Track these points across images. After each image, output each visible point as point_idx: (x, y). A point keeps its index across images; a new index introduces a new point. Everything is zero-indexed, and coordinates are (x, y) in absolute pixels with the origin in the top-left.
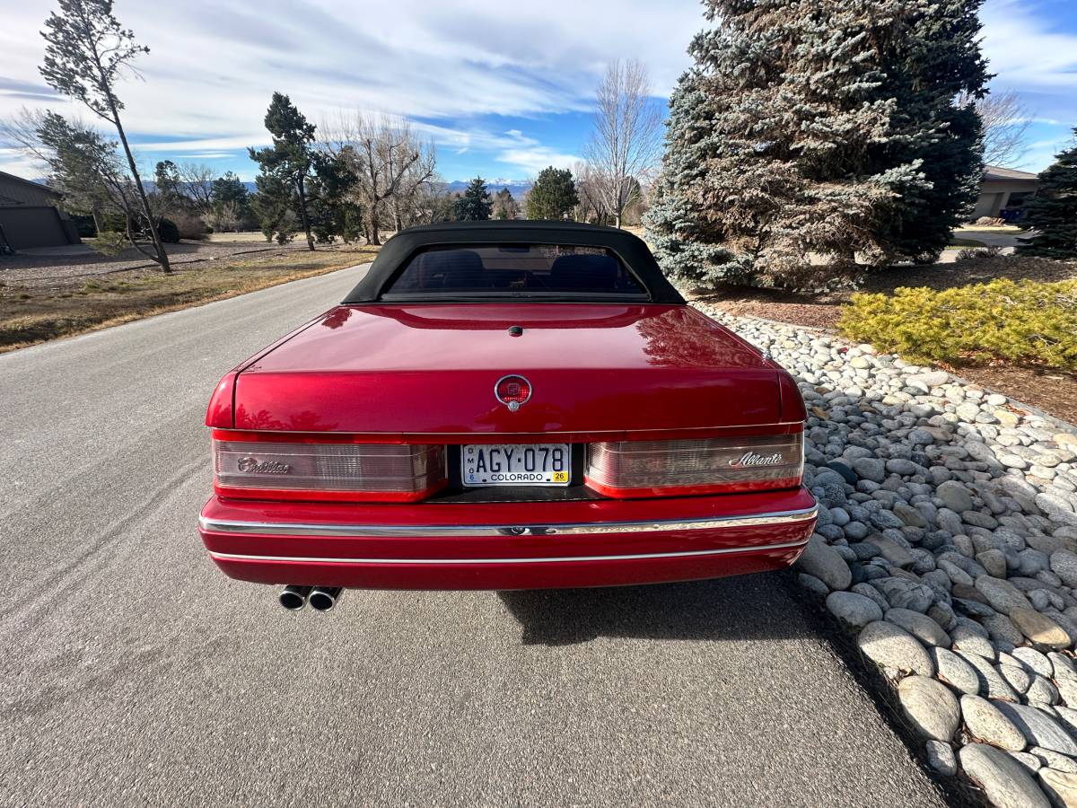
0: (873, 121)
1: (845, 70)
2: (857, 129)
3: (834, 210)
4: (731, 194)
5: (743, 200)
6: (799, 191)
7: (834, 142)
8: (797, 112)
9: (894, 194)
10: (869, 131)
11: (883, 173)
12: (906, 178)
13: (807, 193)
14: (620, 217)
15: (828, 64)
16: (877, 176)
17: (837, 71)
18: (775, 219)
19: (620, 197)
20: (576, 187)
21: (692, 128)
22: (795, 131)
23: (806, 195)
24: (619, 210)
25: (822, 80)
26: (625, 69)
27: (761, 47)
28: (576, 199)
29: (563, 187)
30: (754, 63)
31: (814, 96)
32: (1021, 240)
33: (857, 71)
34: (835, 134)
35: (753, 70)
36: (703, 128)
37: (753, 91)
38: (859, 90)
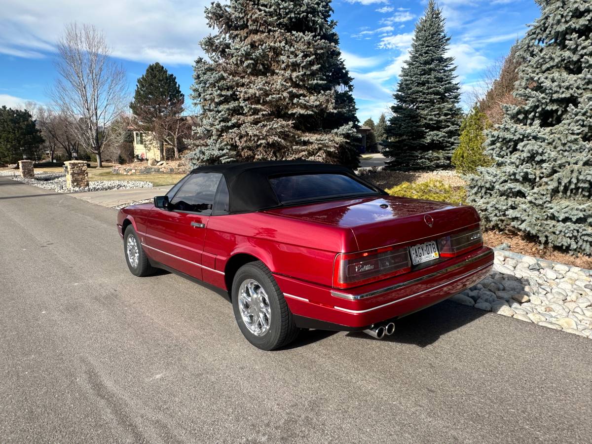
0: (328, 101)
1: (309, 73)
2: (321, 105)
3: (320, 149)
4: (261, 139)
5: (268, 143)
6: (298, 138)
7: (312, 111)
8: (290, 93)
9: (346, 140)
10: (327, 106)
11: (338, 129)
12: (350, 132)
13: (303, 139)
14: (99, 154)
15: (299, 69)
16: (336, 130)
17: (305, 73)
18: (288, 155)
19: (97, 136)
20: (37, 127)
21: (221, 95)
22: (290, 103)
23: (302, 140)
24: (98, 148)
25: (297, 77)
26: (83, 32)
27: (260, 54)
28: (41, 137)
29: (24, 127)
30: (256, 61)
31: (295, 85)
32: (386, 163)
33: (313, 74)
34: (311, 107)
35: (255, 65)
36: (227, 96)
37: (259, 77)
38: (317, 84)
